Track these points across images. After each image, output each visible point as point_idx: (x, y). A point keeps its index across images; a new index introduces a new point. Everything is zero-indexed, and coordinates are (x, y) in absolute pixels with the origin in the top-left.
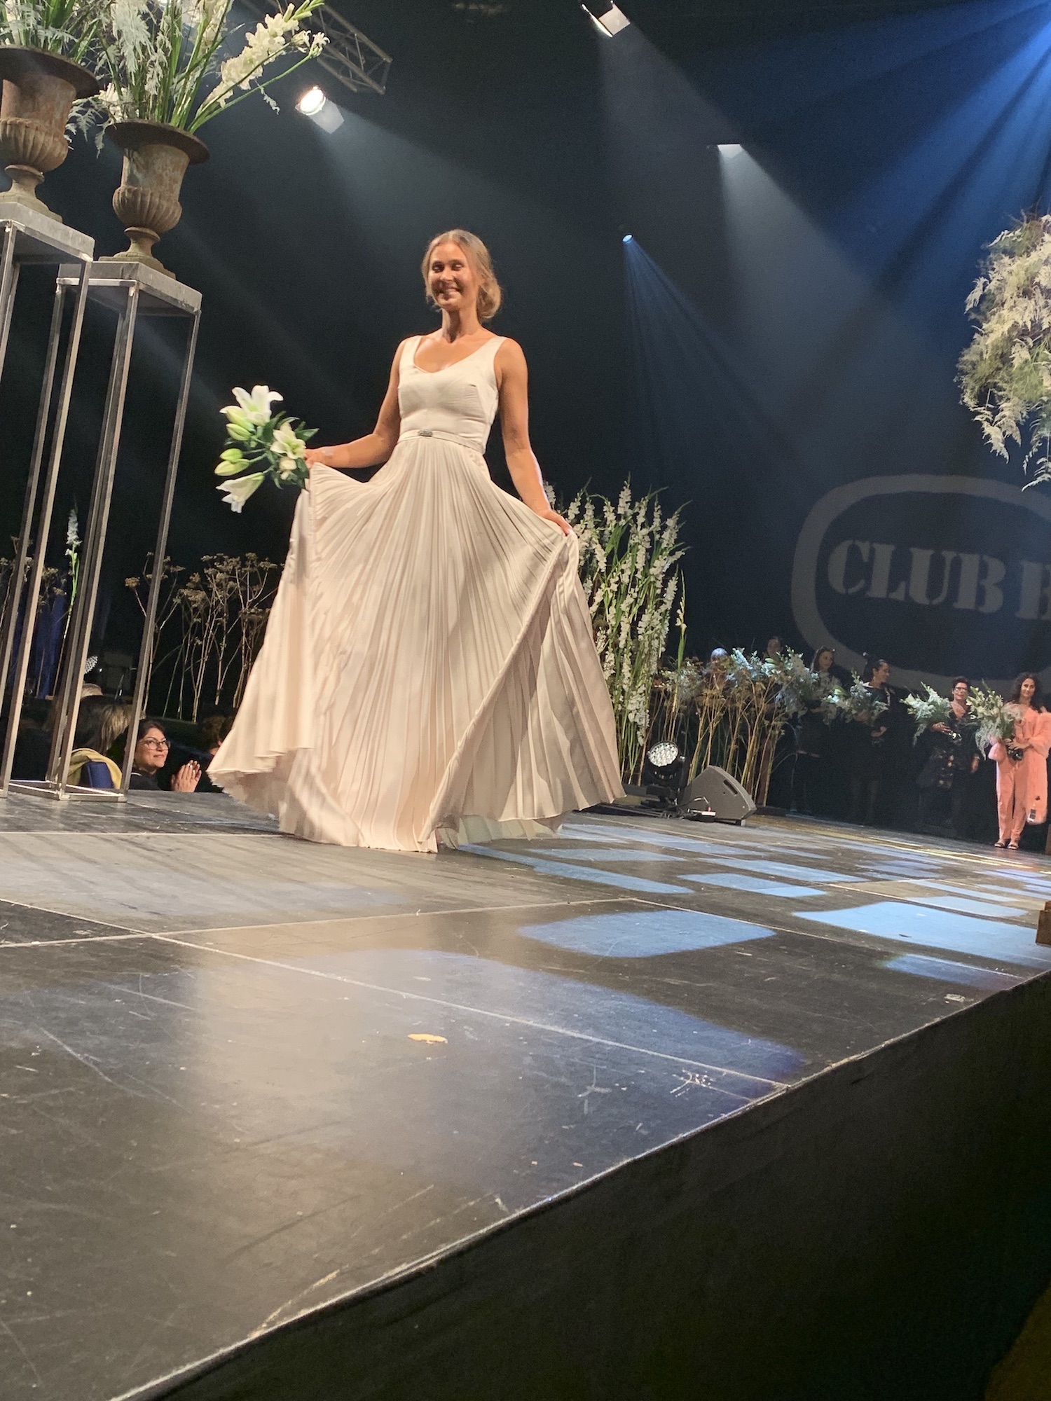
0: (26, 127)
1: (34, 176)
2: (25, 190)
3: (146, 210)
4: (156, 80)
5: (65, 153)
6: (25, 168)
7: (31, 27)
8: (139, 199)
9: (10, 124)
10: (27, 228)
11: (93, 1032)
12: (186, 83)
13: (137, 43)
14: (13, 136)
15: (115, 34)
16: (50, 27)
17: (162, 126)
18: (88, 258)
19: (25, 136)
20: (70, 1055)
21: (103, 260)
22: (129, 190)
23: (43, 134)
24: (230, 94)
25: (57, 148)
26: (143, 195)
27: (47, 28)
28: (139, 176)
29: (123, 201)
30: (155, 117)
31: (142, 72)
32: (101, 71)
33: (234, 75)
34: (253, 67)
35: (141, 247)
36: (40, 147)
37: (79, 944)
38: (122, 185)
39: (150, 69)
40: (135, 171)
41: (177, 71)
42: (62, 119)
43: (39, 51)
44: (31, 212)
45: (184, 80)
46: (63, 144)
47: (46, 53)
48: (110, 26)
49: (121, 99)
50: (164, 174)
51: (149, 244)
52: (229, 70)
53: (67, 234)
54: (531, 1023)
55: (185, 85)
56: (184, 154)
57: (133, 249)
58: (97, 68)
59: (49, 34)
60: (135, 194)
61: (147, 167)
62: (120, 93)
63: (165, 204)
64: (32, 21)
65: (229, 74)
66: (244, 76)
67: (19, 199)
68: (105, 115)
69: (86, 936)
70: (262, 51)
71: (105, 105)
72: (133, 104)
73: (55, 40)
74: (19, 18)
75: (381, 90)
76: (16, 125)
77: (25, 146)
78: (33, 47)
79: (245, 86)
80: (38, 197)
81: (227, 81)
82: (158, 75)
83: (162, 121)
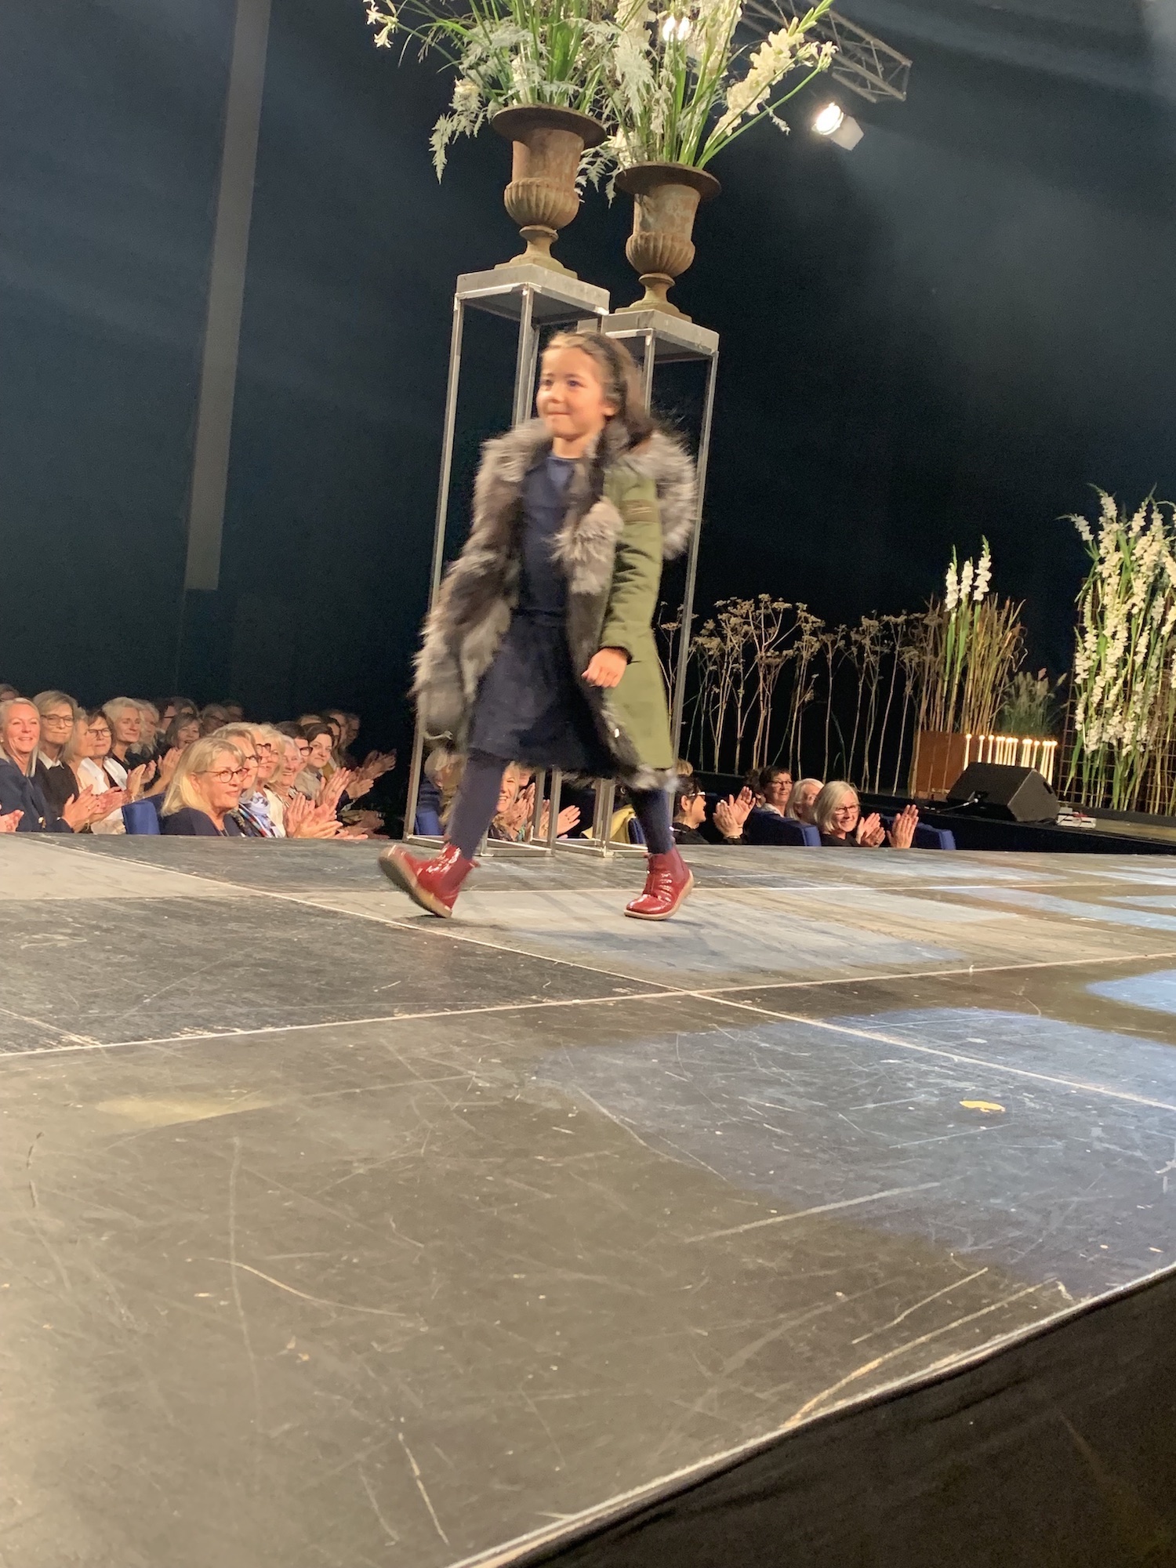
0: (538, 186)
1: (547, 234)
2: (539, 250)
3: (659, 255)
4: (661, 118)
5: (576, 207)
6: (539, 228)
7: (536, 83)
8: (652, 245)
9: (523, 186)
10: (543, 288)
11: (628, 1093)
12: (692, 118)
13: (641, 83)
14: (525, 196)
15: (619, 77)
16: (555, 81)
17: (671, 165)
18: (603, 311)
19: (537, 195)
20: (605, 1117)
21: (619, 312)
22: (641, 237)
23: (554, 191)
24: (739, 121)
25: (568, 204)
26: (656, 239)
27: (551, 82)
28: (651, 220)
29: (636, 247)
30: (662, 159)
31: (647, 112)
32: (608, 118)
33: (740, 101)
34: (760, 89)
35: (657, 294)
36: (551, 204)
37: (618, 1002)
38: (634, 232)
39: (655, 107)
40: (647, 216)
41: (683, 107)
42: (572, 172)
43: (545, 106)
44: (546, 272)
45: (690, 115)
46: (574, 198)
47: (552, 108)
48: (613, 71)
49: (628, 144)
50: (675, 215)
51: (664, 290)
52: (735, 97)
53: (582, 290)
54: (1101, 1090)
55: (692, 121)
56: (695, 191)
57: (649, 296)
58: (604, 116)
59: (554, 88)
60: (647, 240)
61: (658, 209)
62: (628, 138)
63: (678, 246)
64: (537, 78)
65: (736, 100)
66: (751, 100)
67: (535, 261)
68: (613, 163)
69: (625, 994)
70: (769, 71)
71: (613, 152)
72: (640, 147)
73: (561, 93)
74: (525, 77)
75: (901, 96)
76: (528, 185)
77: (537, 206)
78: (540, 103)
79: (753, 110)
80: (553, 256)
81: (734, 108)
82: (663, 113)
83: (671, 159)
